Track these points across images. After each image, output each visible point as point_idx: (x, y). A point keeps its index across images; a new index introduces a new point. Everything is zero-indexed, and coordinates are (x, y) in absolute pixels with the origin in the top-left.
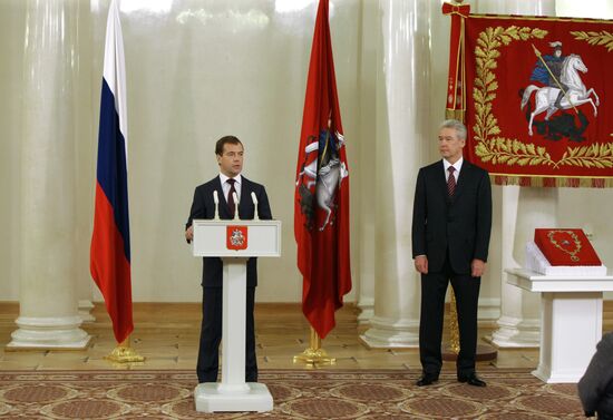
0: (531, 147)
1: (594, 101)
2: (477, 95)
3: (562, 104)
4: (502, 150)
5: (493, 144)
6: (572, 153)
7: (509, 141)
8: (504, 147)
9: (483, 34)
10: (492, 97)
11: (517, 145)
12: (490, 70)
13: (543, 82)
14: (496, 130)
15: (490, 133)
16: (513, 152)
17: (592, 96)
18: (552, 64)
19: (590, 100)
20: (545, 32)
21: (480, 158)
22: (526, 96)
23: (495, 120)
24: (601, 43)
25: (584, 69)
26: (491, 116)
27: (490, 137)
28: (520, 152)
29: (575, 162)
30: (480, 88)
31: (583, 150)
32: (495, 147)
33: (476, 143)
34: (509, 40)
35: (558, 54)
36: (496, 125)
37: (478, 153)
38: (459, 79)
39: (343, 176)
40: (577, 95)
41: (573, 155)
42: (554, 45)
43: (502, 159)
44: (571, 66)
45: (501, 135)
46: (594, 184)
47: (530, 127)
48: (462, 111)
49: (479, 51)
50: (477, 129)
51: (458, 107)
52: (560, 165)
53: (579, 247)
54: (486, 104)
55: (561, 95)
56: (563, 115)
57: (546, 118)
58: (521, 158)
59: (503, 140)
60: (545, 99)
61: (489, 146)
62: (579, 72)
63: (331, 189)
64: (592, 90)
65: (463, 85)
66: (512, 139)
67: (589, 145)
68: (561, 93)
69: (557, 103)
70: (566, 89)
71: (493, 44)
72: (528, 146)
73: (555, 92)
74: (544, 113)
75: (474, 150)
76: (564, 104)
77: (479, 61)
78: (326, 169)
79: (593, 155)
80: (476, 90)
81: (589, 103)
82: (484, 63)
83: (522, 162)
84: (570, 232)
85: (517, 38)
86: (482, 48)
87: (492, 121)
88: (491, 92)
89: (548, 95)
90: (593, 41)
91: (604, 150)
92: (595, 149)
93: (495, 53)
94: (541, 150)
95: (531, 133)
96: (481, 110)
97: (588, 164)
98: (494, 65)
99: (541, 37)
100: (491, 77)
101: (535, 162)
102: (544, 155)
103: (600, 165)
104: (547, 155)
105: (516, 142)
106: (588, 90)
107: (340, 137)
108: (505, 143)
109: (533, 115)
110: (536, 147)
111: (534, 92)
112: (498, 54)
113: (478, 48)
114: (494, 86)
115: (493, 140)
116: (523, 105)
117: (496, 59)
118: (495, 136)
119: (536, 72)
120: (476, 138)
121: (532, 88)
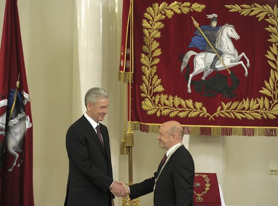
0: (190, 103)
1: (245, 63)
2: (144, 60)
3: (217, 67)
4: (165, 105)
5: (157, 100)
6: (225, 107)
7: (171, 98)
8: (167, 102)
9: (150, 9)
10: (157, 61)
11: (178, 101)
12: (155, 39)
13: (201, 48)
14: (160, 89)
15: (155, 90)
16: (174, 106)
17: (243, 59)
18: (209, 33)
19: (242, 62)
20: (203, 6)
21: (146, 111)
22: (186, 60)
23: (159, 81)
24: (252, 14)
25: (236, 36)
26: (156, 77)
27: (155, 94)
28: (180, 106)
29: (227, 115)
30: (147, 54)
31: (235, 104)
32: (159, 102)
33: (143, 99)
34: (172, 13)
35: (214, 24)
36: (161, 84)
37: (144, 107)
38: (128, 47)
39: (27, 127)
40: (230, 58)
41: (225, 109)
42: (210, 16)
43: (165, 112)
44: (225, 34)
45: (164, 93)
46: (245, 133)
47: (189, 86)
48: (131, 73)
49: (145, 24)
50: (143, 88)
51: (127, 70)
52: (215, 117)
53: (207, 189)
54: (151, 67)
55: (216, 59)
56: (217, 75)
57: (203, 78)
58: (181, 111)
59: (166, 96)
60: (202, 62)
61: (154, 101)
62: (233, 40)
63: (18, 138)
64: (243, 54)
65: (131, 51)
66: (174, 96)
67: (241, 100)
68: (216, 56)
69: (213, 65)
70: (221, 53)
71: (157, 18)
72: (187, 101)
73: (211, 57)
74: (202, 74)
75: (141, 105)
76: (219, 66)
77: (146, 32)
78: (14, 121)
79: (244, 109)
80: (143, 55)
81: (241, 65)
82: (150, 33)
83: (182, 115)
84: (204, 176)
85: (179, 12)
86: (148, 21)
87: (157, 81)
88: (156, 57)
89: (204, 59)
90: (245, 13)
91: (253, 105)
92: (246, 104)
93: (160, 25)
94: (198, 105)
95: (189, 91)
96: (147, 71)
97: (239, 116)
98: (158, 35)
99: (200, 10)
100: (156, 45)
101: (193, 114)
102: (201, 109)
103: (250, 117)
104: (204, 109)
105: (176, 98)
106: (239, 54)
107: (26, 95)
108: (167, 99)
109: (191, 76)
110: (194, 103)
111: (193, 57)
112: (162, 25)
113: (145, 21)
114: (158, 52)
115: (158, 97)
116: (182, 68)
117: (160, 30)
118: (160, 93)
119: (194, 40)
120: (143, 95)
121: (191, 53)
